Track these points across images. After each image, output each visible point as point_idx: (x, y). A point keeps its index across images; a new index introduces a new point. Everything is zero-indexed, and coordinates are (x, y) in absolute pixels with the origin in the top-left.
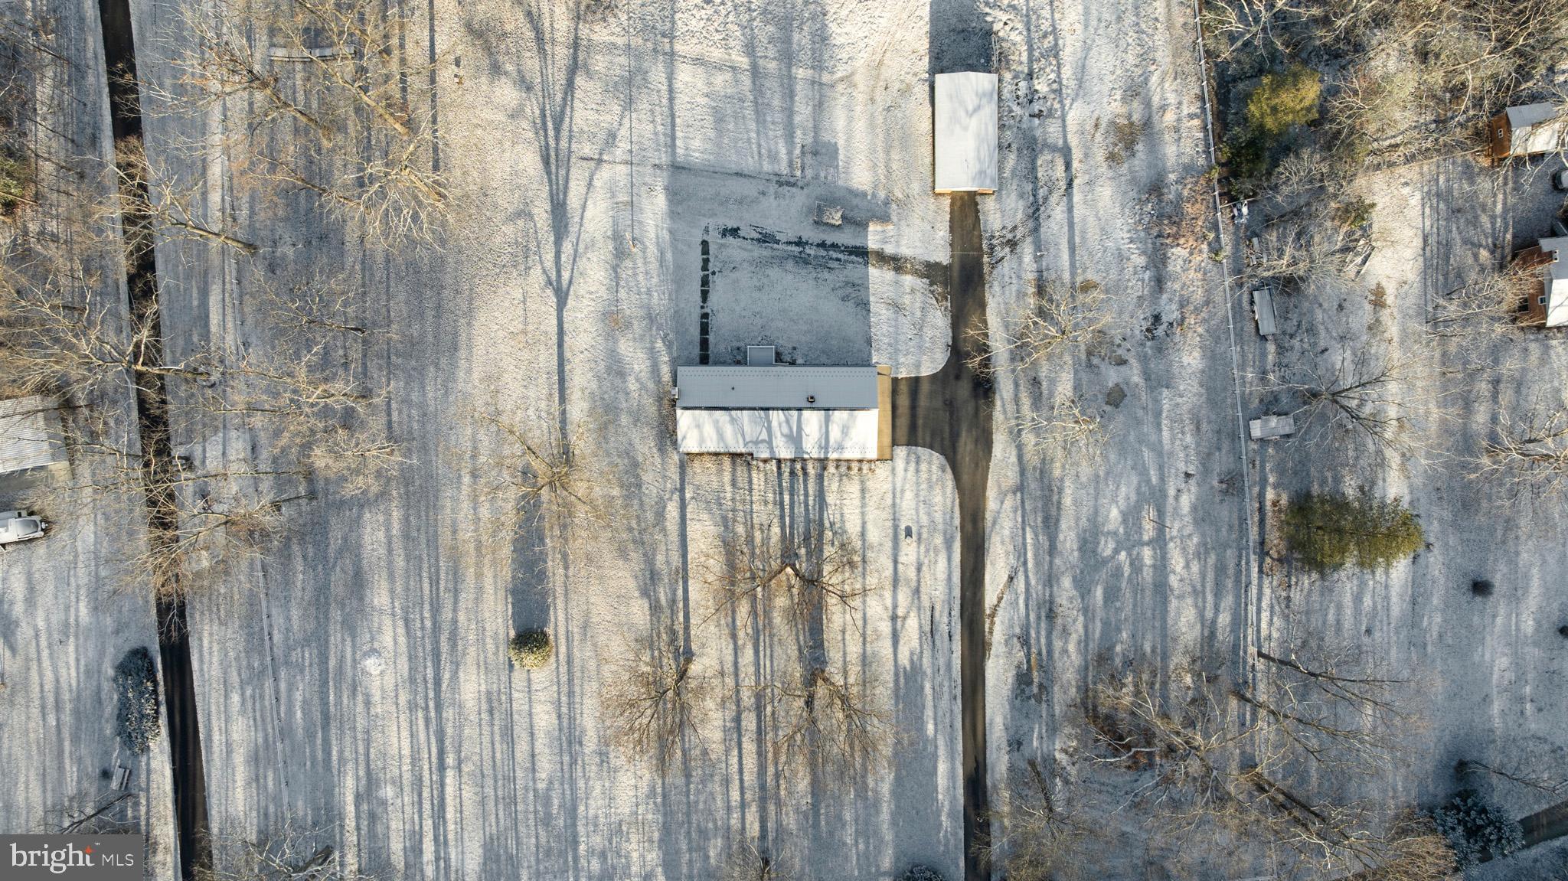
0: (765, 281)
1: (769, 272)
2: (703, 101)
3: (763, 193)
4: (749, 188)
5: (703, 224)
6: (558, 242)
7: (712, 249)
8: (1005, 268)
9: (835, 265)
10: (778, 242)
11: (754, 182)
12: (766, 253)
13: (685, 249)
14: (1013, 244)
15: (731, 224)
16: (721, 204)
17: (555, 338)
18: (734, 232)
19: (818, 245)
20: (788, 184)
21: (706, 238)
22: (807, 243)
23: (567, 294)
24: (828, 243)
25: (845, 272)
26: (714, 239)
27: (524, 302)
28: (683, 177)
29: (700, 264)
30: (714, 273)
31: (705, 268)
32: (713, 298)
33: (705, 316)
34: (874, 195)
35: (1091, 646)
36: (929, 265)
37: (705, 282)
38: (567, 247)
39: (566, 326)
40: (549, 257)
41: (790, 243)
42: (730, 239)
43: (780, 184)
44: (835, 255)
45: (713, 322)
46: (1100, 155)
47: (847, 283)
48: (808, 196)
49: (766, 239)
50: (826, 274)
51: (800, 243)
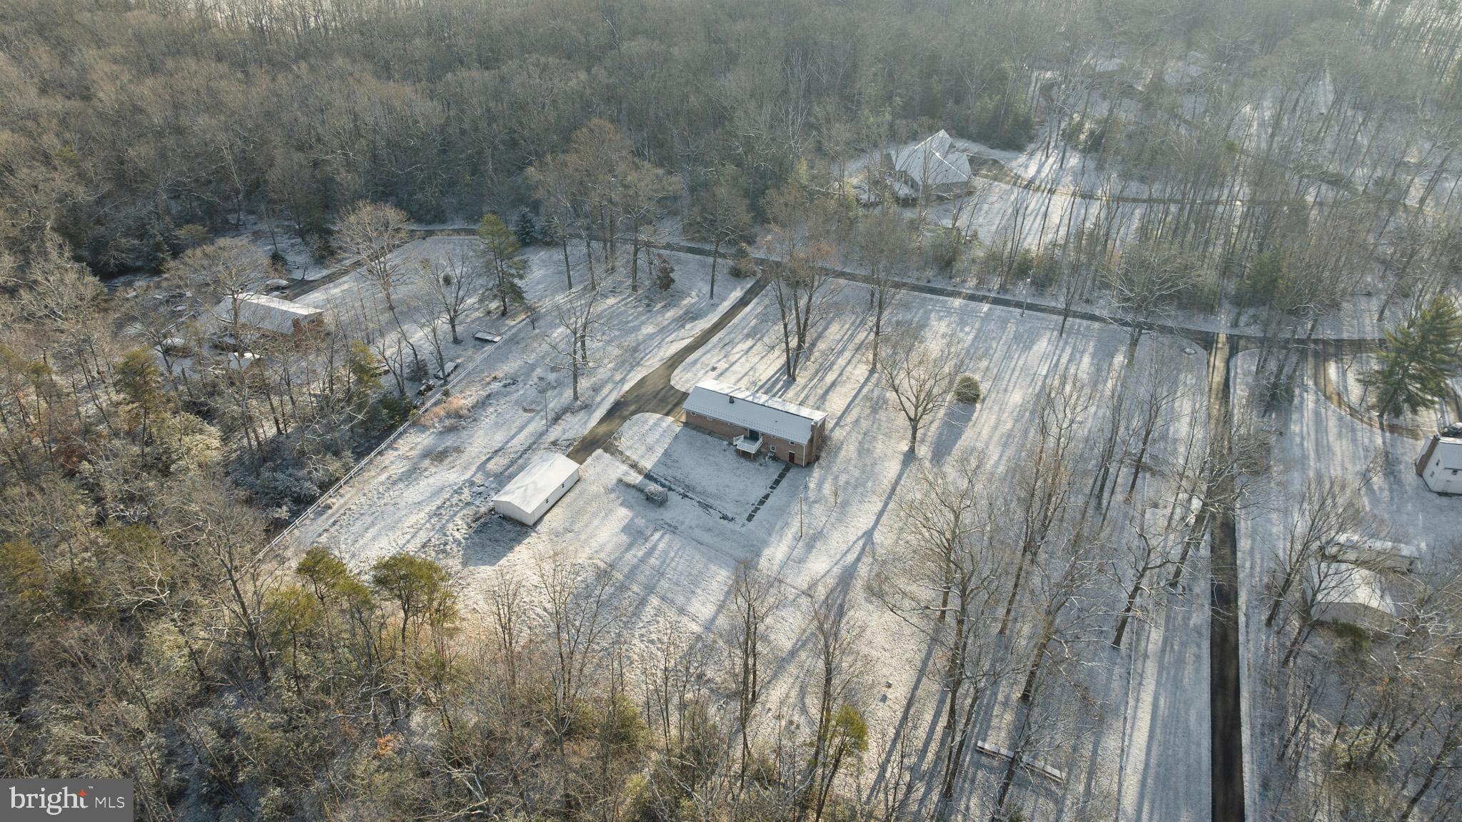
1: (715, 491)
2: (699, 591)
3: (691, 527)
4: (698, 533)
5: (743, 530)
6: (856, 562)
7: (746, 515)
8: (568, 435)
9: (669, 478)
10: (699, 502)
11: (693, 535)
12: (708, 499)
13: (765, 523)
14: (554, 443)
15: (725, 522)
16: (724, 534)
17: (885, 514)
18: (724, 517)
19: (674, 490)
20: (670, 525)
21: (747, 522)
22: (680, 494)
23: (865, 533)
24: (666, 489)
25: (666, 473)
26: (741, 519)
27: (898, 539)
28: (741, 557)
29: (759, 512)
30: (753, 505)
31: (756, 510)
32: (762, 493)
33: (771, 488)
34: (618, 498)
36: (612, 454)
37: (762, 503)
38: (851, 558)
39: (875, 518)
41: (691, 498)
42: (730, 515)
43: (676, 528)
44: (667, 483)
45: (769, 483)
46: (465, 457)
48: (661, 515)
49: (706, 507)
50: (679, 476)
51: (685, 496)
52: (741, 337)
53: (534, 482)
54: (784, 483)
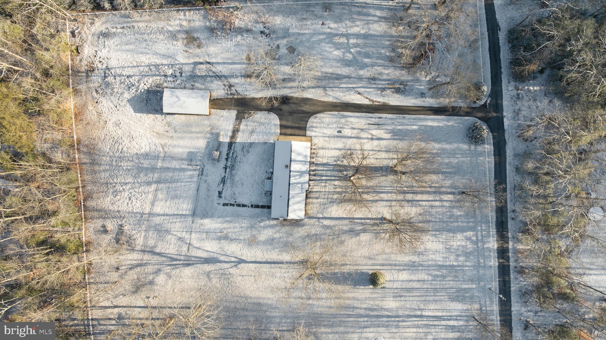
0: (240, 182)
1: (236, 180)
2: (168, 203)
3: (206, 181)
4: (203, 186)
5: (216, 205)
6: (220, 262)
7: (226, 202)
8: (240, 89)
9: (235, 155)
10: (225, 177)
11: (201, 185)
12: (229, 181)
13: (225, 212)
14: (230, 86)
15: (217, 194)
16: (209, 197)
17: (258, 265)
18: (220, 193)
19: (227, 161)
20: (202, 171)
21: (222, 204)
22: (226, 165)
23: (241, 259)
24: (226, 157)
25: (238, 151)
26: (222, 201)
27: (243, 276)
28: (197, 212)
29: (232, 207)
30: (236, 202)
31: (233, 205)
32: (245, 203)
33: (252, 206)
34: (209, 138)
35: (386, 64)
36: (237, 119)
37: (239, 205)
38: (222, 258)
39: (253, 260)
40: (226, 265)
41: (225, 172)
42: (223, 195)
43: (202, 174)
44: (231, 155)
45: (254, 203)
46: (198, 51)
47: (242, 151)
48: (208, 164)
49: (223, 181)
50: (238, 159)
51: (226, 168)
52: (389, 128)
53: (185, 102)
54: (258, 210)
